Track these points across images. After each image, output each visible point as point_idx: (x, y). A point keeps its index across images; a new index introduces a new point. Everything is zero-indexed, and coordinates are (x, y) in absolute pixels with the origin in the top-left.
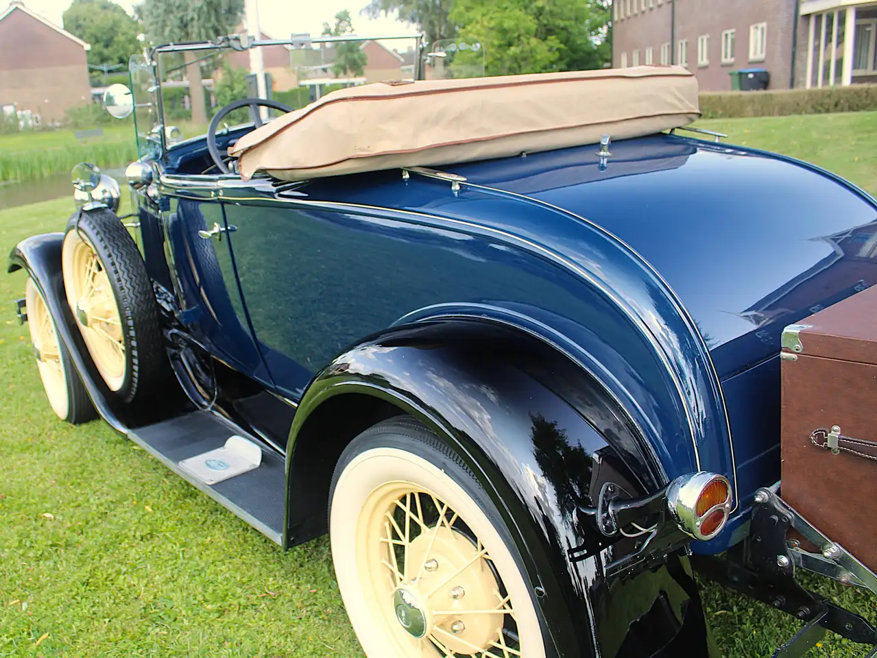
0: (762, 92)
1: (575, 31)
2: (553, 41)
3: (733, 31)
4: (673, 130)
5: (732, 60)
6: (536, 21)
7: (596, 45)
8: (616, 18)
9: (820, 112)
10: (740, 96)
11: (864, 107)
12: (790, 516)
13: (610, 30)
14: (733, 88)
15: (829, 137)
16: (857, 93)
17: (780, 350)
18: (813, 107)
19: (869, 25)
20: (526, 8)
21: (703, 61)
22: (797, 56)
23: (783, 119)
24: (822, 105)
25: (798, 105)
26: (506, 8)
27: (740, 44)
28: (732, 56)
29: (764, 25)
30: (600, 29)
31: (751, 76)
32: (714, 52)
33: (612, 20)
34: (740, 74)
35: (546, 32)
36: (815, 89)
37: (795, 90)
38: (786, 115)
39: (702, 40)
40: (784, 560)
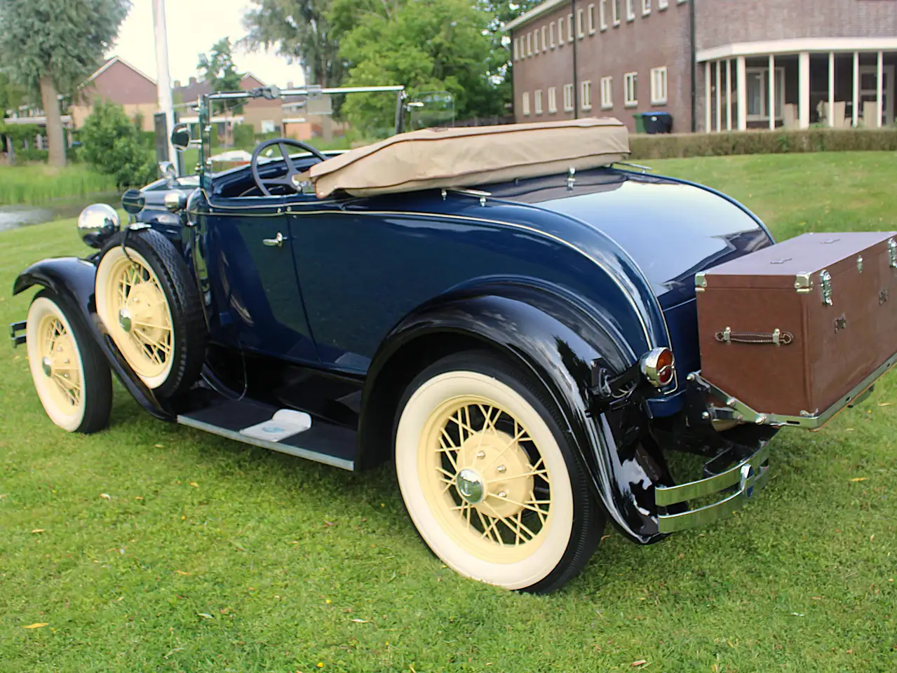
0: (666, 135)
1: (473, 70)
2: (451, 81)
3: (635, 73)
4: (612, 165)
5: (636, 103)
6: (432, 59)
7: (495, 84)
8: (516, 57)
9: (719, 154)
10: (647, 139)
11: (758, 151)
12: (708, 386)
13: (510, 70)
14: (638, 132)
15: (727, 177)
16: (751, 138)
17: (695, 286)
18: (713, 150)
19: (759, 74)
20: (422, 44)
21: (607, 102)
22: (697, 100)
23: (688, 161)
24: (721, 148)
25: (700, 148)
26: (401, 44)
27: (642, 88)
28: (635, 99)
29: (664, 69)
30: (499, 69)
31: (654, 119)
32: (617, 95)
33: (512, 59)
34: (644, 117)
35: (444, 71)
36: (714, 133)
37: (696, 134)
38: (689, 157)
39: (605, 82)
40: (706, 414)
